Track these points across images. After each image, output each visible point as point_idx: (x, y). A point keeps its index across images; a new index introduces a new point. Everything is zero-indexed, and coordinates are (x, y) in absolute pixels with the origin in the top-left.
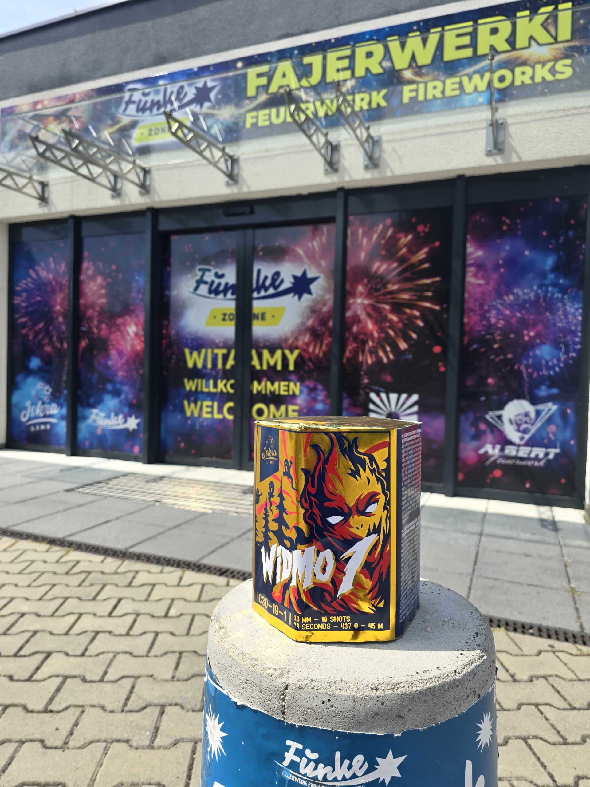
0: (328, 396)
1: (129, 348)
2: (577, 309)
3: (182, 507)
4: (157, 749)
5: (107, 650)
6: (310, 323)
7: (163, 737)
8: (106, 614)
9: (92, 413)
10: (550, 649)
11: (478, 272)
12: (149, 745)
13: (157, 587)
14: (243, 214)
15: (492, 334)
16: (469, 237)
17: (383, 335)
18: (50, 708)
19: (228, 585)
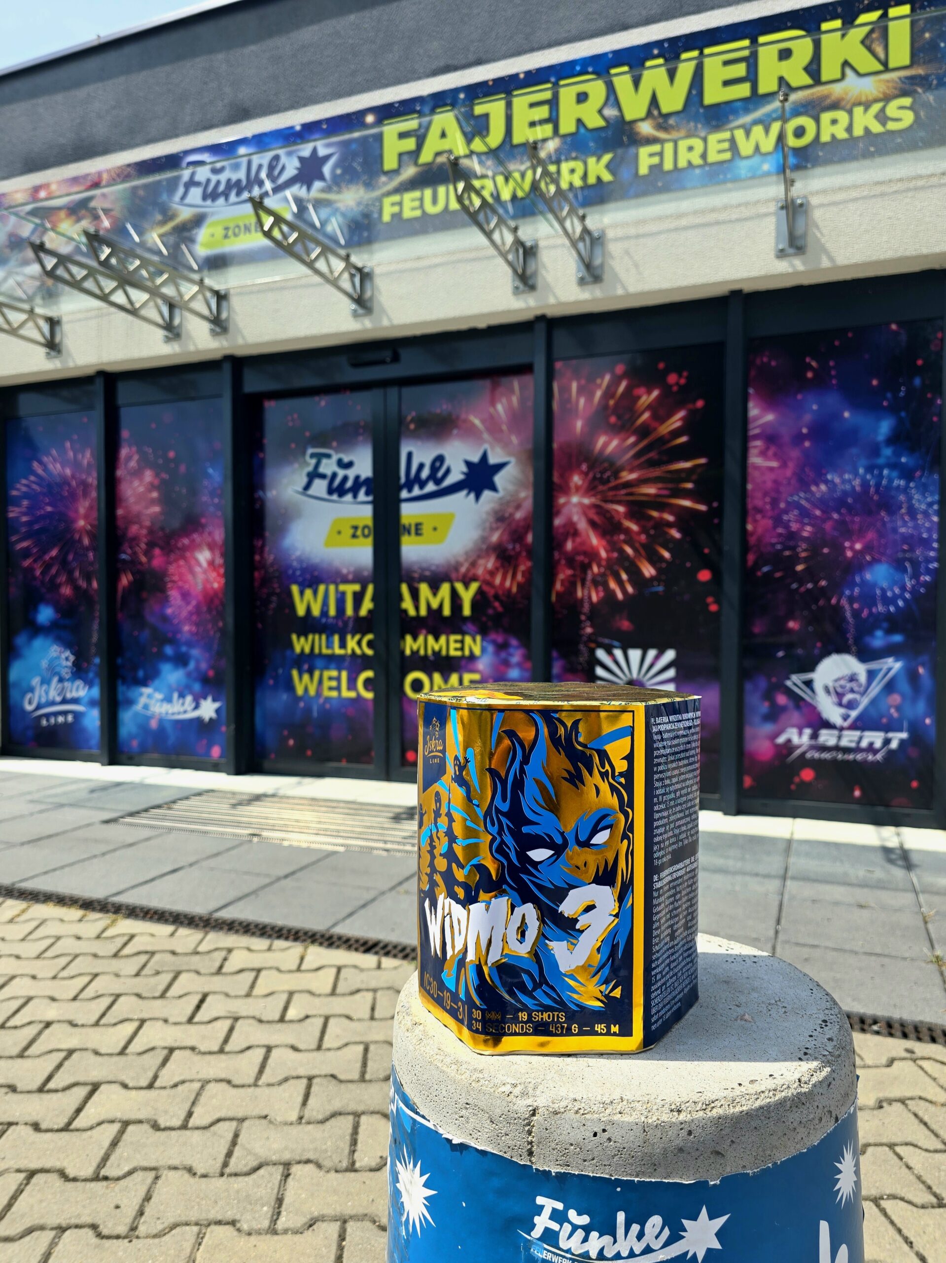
0: (527, 657)
1: (200, 587)
2: (930, 505)
3: (295, 844)
4: (282, 1234)
5: (188, 1077)
6: (495, 538)
7: (291, 1215)
8: (184, 1019)
9: (141, 695)
10: (908, 1055)
11: (768, 448)
12: (270, 1227)
13: (263, 974)
14: (382, 362)
15: (793, 548)
16: (751, 391)
17: (615, 555)
18: (103, 1173)
19: (379, 967)
